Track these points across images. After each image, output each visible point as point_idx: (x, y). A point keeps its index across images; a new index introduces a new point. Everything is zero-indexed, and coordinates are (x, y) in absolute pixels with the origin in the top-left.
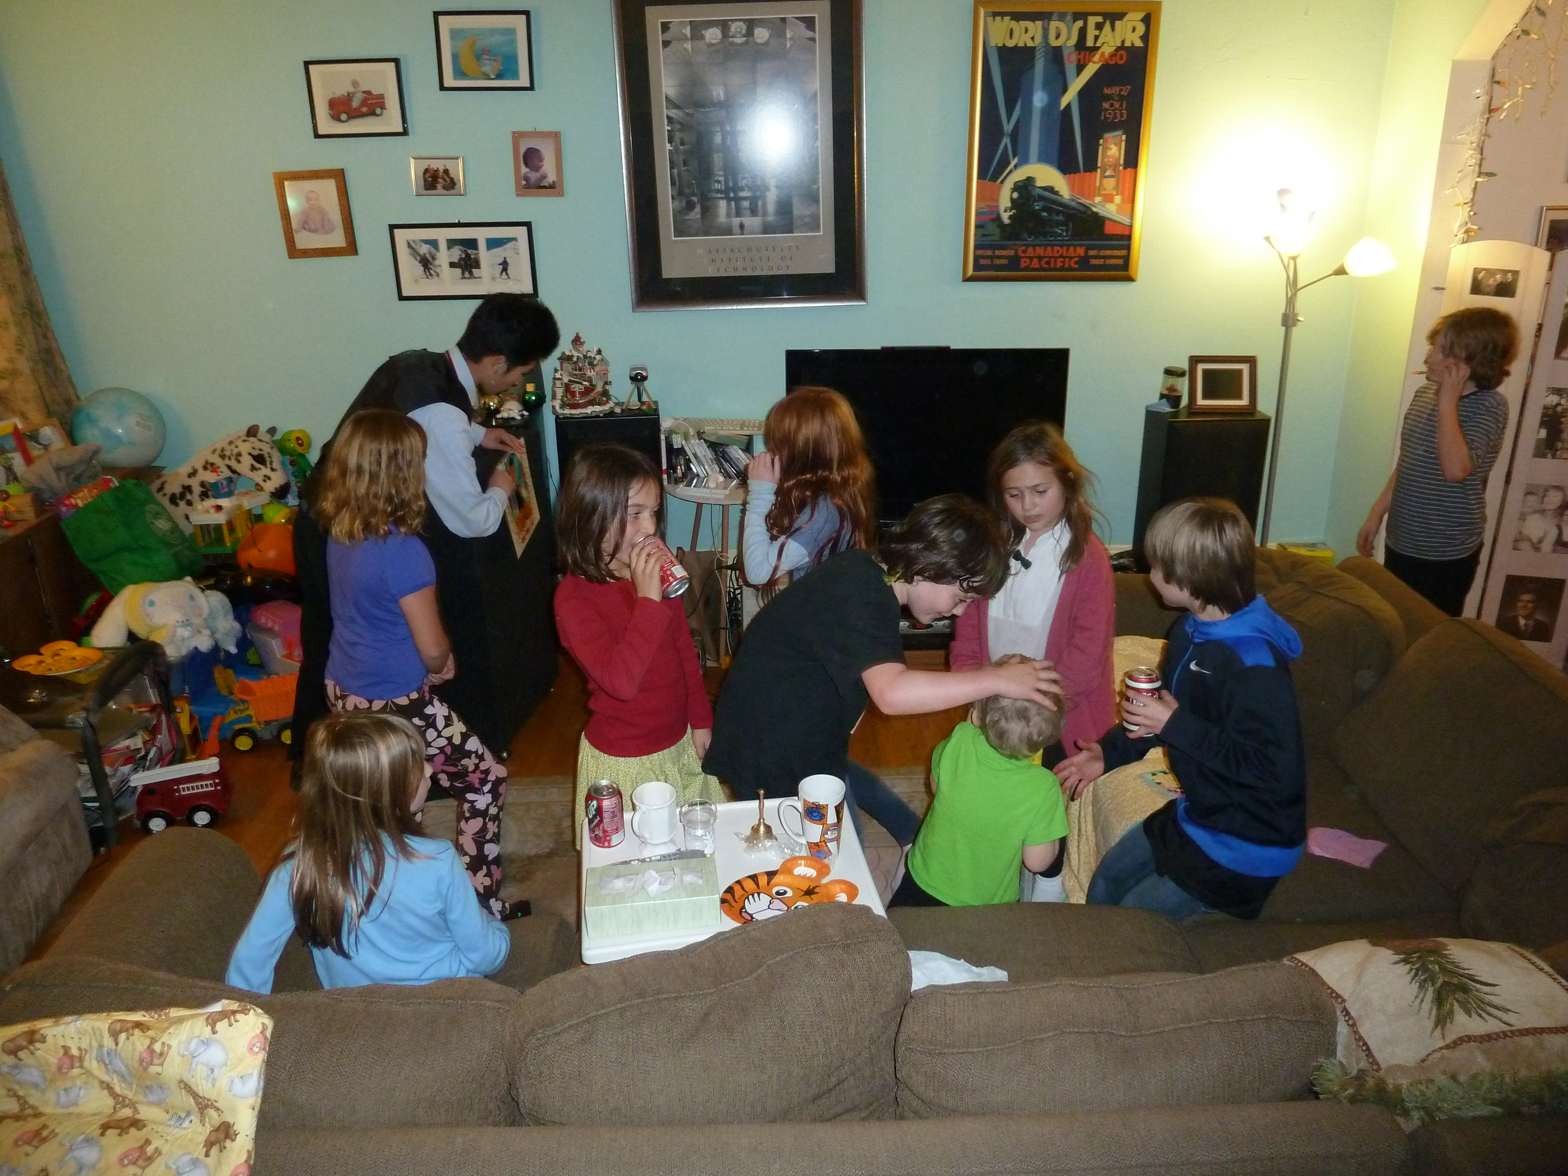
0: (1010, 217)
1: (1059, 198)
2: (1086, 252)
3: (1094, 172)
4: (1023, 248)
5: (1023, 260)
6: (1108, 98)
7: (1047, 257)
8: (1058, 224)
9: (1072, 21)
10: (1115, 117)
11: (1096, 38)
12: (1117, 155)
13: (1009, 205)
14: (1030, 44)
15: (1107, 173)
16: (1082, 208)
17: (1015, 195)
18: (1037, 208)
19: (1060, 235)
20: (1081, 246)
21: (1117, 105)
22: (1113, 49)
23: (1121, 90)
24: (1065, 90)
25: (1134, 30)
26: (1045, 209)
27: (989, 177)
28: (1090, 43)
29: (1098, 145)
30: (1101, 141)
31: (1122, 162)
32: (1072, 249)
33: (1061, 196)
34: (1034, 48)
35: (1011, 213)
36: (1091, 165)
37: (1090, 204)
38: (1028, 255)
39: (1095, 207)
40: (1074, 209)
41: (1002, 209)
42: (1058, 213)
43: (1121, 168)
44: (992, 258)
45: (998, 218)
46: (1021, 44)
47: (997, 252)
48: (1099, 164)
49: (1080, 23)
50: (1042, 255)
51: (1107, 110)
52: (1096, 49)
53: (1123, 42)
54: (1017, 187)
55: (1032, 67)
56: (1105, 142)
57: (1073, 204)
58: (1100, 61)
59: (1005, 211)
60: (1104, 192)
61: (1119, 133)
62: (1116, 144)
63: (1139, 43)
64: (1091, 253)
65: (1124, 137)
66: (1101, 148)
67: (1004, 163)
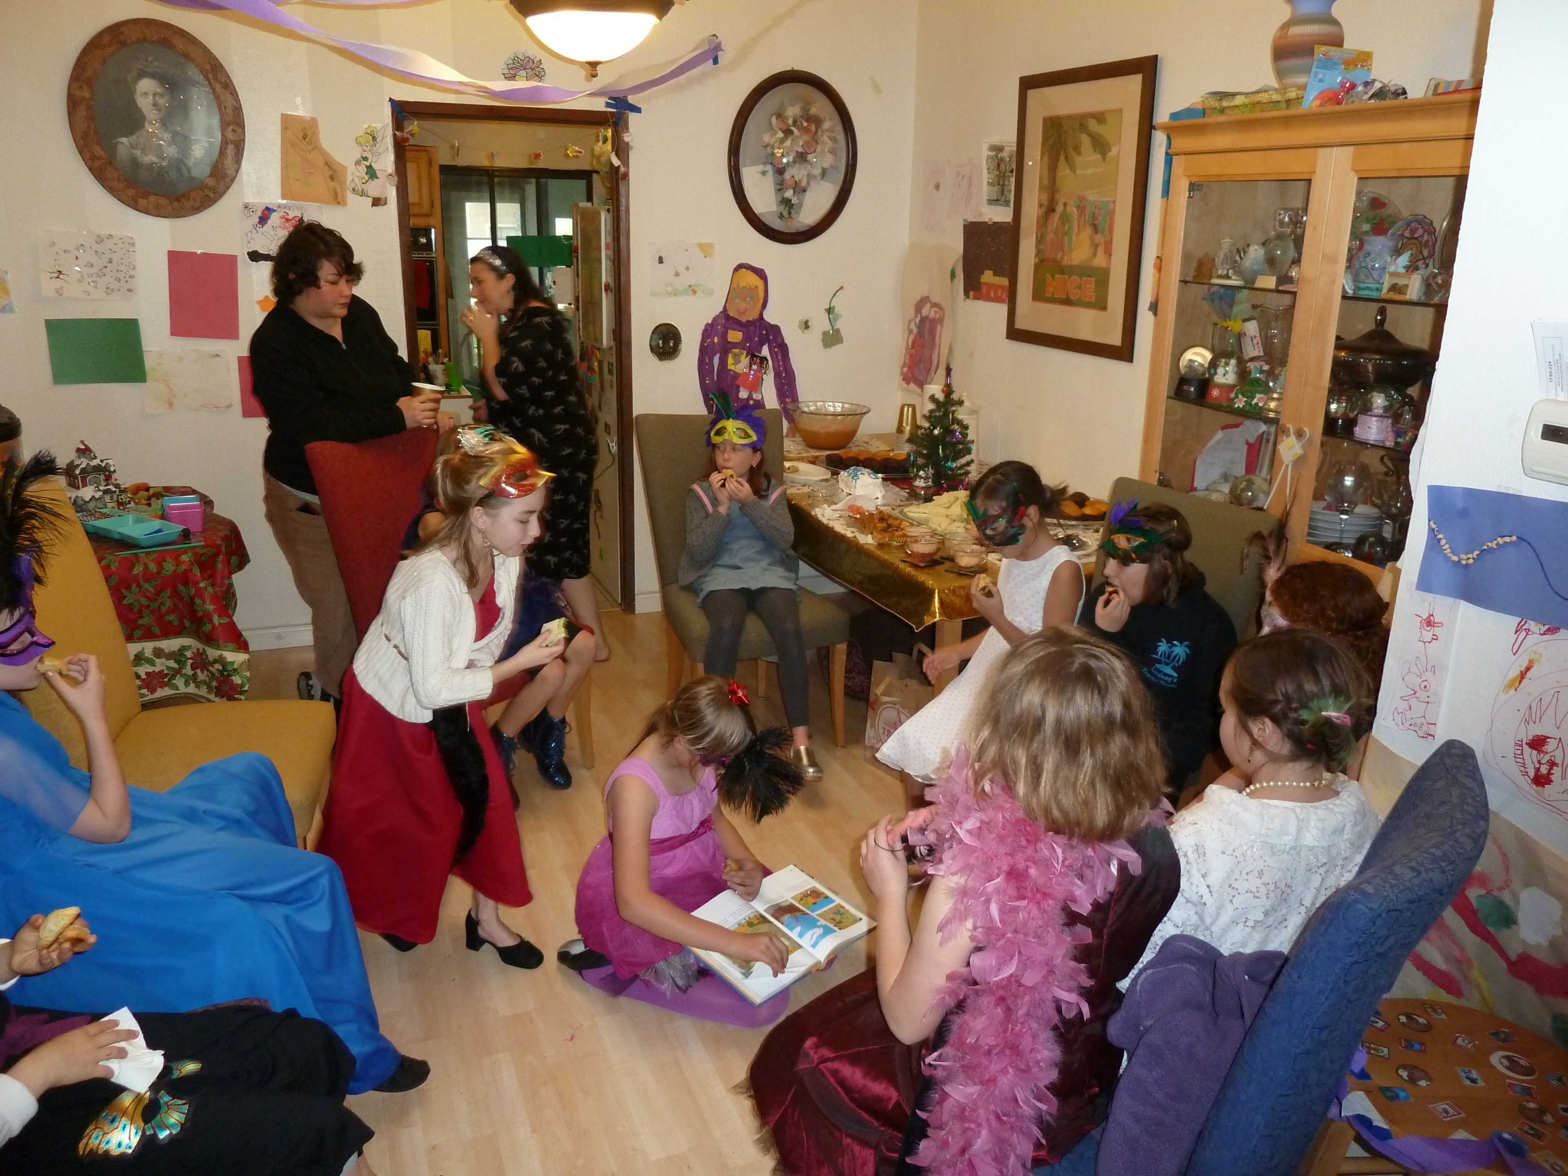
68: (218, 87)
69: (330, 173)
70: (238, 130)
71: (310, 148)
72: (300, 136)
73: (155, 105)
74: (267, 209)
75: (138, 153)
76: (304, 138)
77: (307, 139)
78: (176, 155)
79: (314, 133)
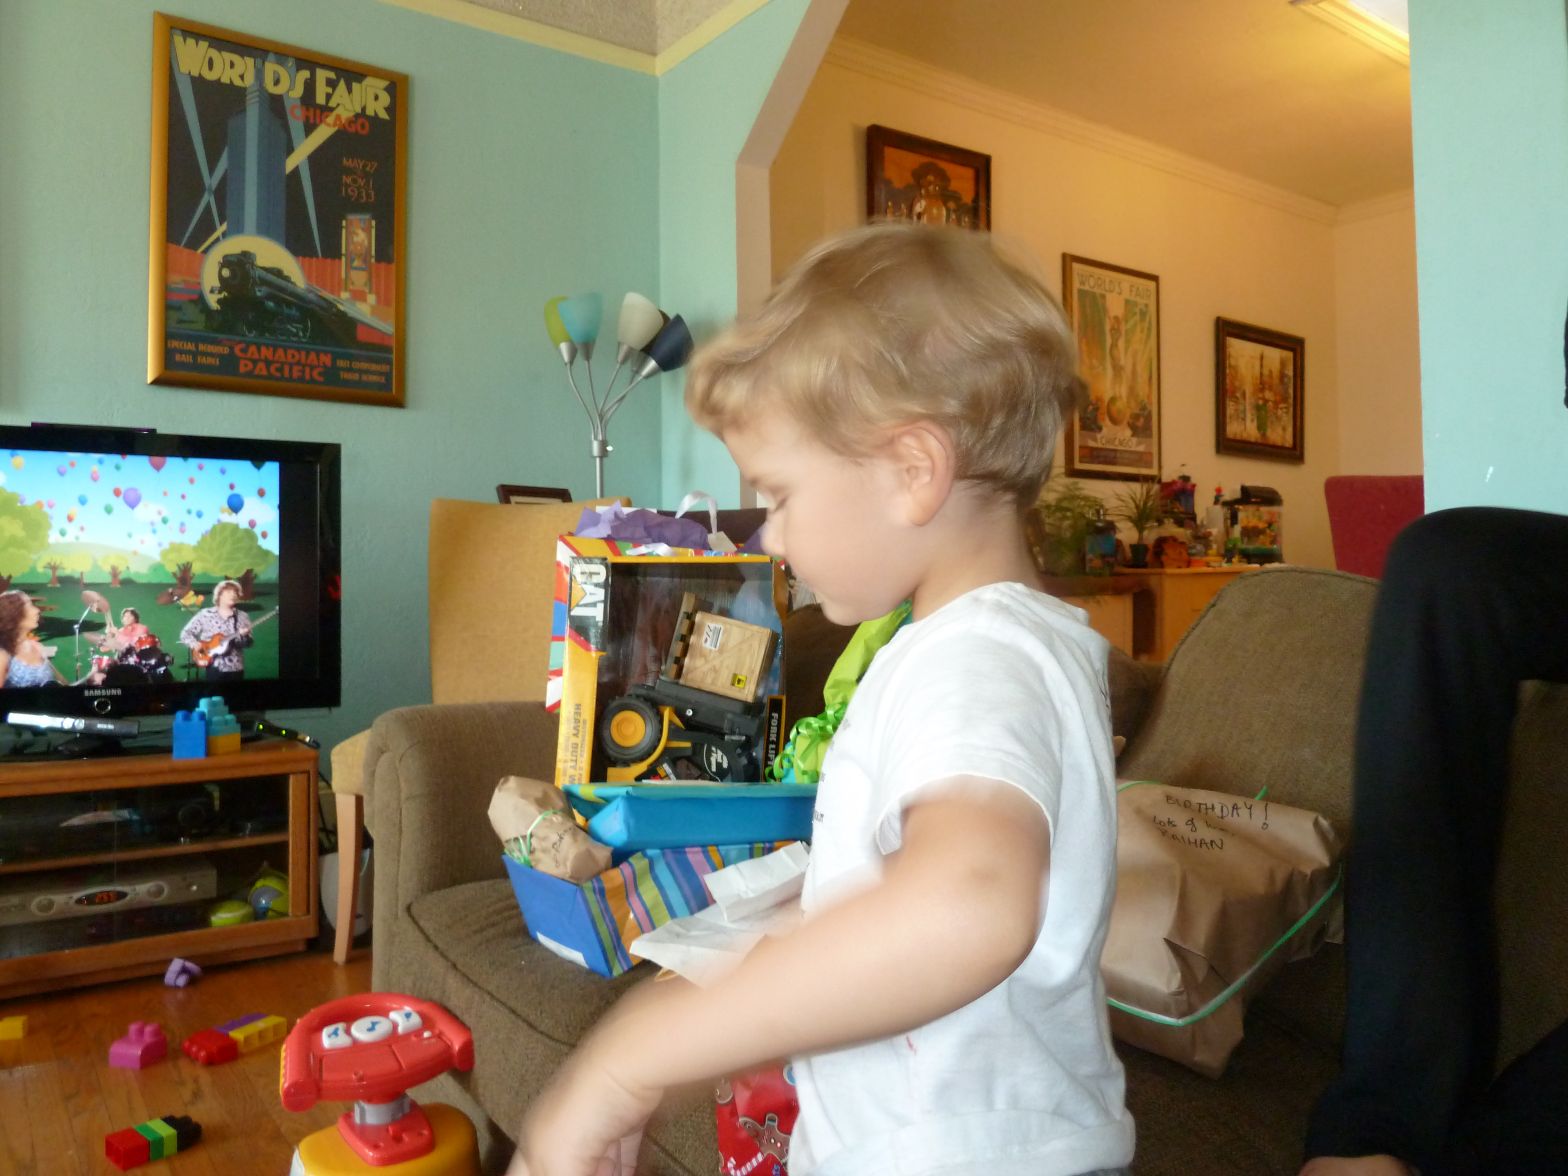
0: (219, 302)
1: (290, 285)
2: (334, 361)
3: (337, 261)
4: (242, 346)
5: (242, 363)
6: (349, 171)
7: (278, 362)
8: (291, 320)
9: (294, 69)
10: (360, 196)
11: (329, 97)
12: (366, 243)
13: (217, 284)
14: (238, 82)
15: (356, 263)
16: (324, 304)
17: (226, 273)
18: (259, 294)
19: (296, 335)
20: (326, 352)
21: (361, 182)
22: (351, 114)
23: (365, 166)
24: (290, 150)
25: (376, 98)
26: (270, 297)
27: (184, 242)
28: (320, 99)
29: (341, 227)
30: (344, 223)
31: (373, 253)
32: (313, 356)
33: (292, 283)
34: (244, 90)
35: (222, 296)
36: (332, 250)
37: (335, 300)
38: (249, 355)
39: (342, 305)
40: (310, 302)
41: (206, 289)
42: (289, 305)
43: (373, 260)
44: (195, 354)
45: (200, 300)
46: (225, 80)
47: (201, 347)
48: (343, 251)
49: (305, 74)
50: (270, 357)
51: (347, 186)
52: (327, 109)
53: (364, 109)
54: (227, 262)
55: (244, 110)
56: (349, 224)
57: (311, 296)
58: (335, 125)
59: (212, 291)
60: (351, 287)
61: (367, 217)
62: (363, 230)
63: (383, 115)
64: (341, 363)
65: (373, 223)
66: (344, 231)
67: (206, 227)
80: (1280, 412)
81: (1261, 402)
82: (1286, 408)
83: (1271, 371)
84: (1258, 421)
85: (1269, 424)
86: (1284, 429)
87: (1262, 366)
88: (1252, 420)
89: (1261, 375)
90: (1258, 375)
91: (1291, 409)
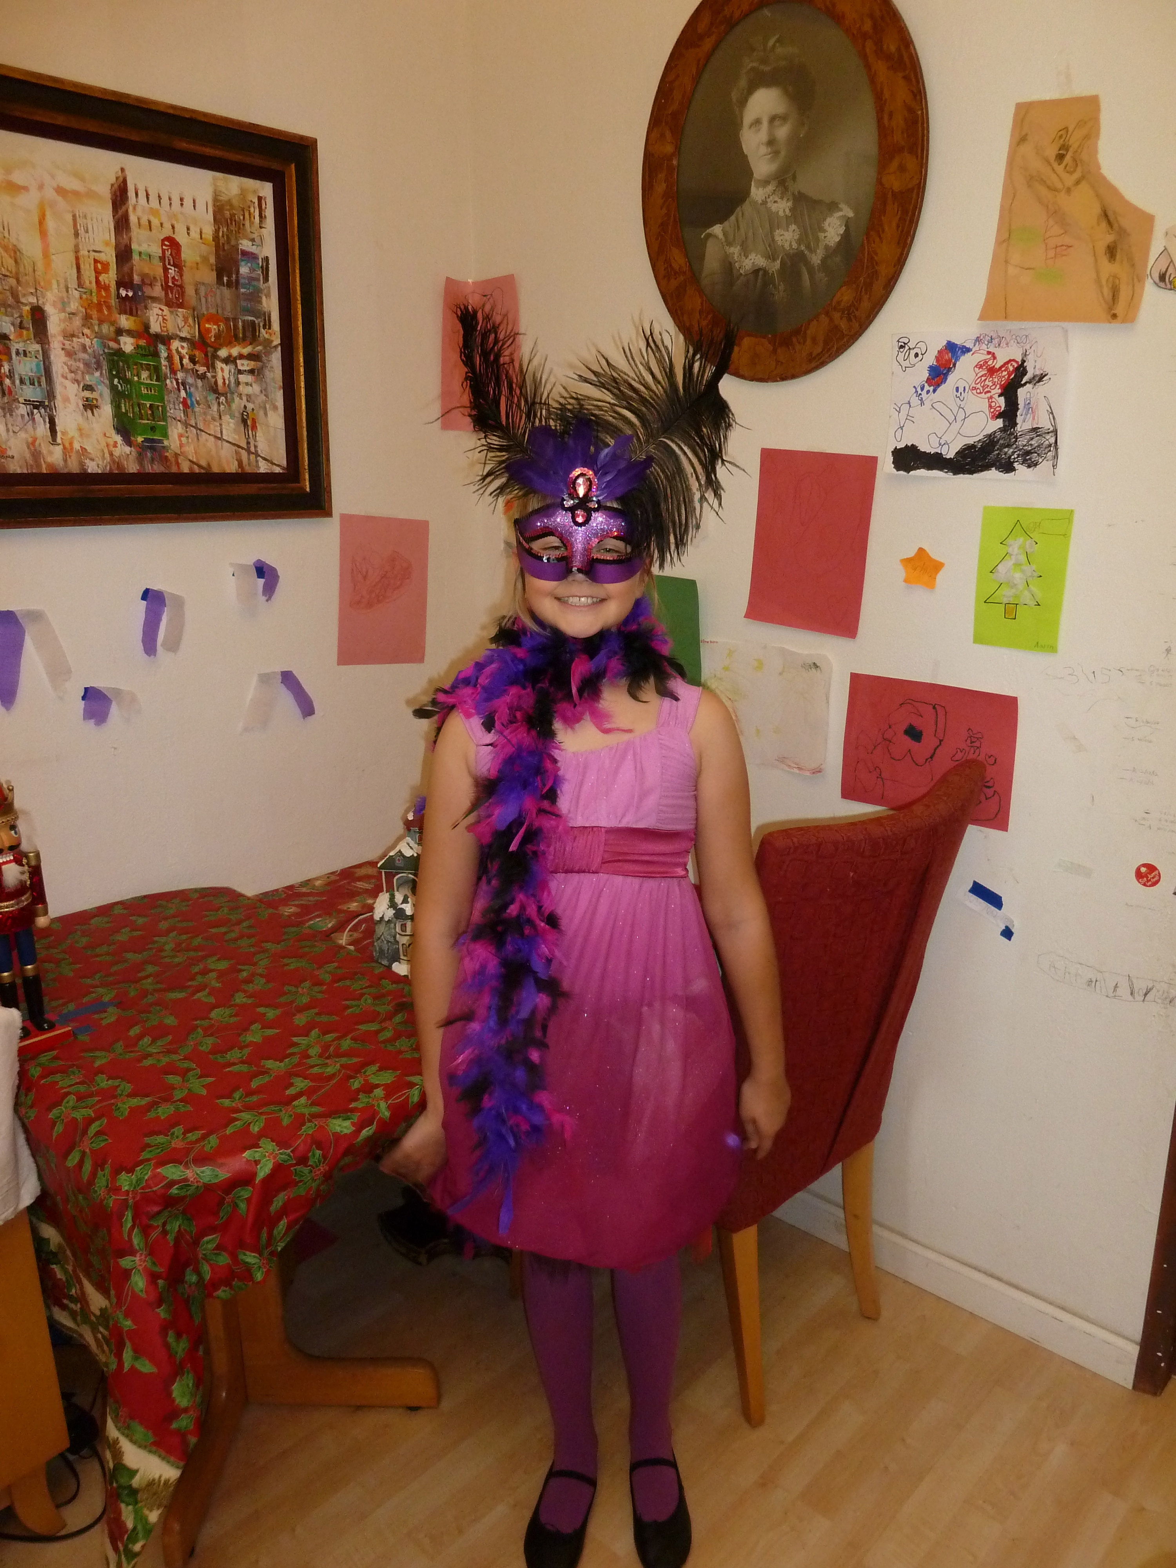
68: (881, 68)
69: (1110, 238)
70: (911, 163)
71: (1070, 180)
72: (1052, 152)
73: (771, 142)
74: (951, 347)
75: (735, 251)
76: (1060, 157)
77: (1068, 159)
78: (795, 246)
79: (1087, 137)
80: (223, 372)
81: (128, 344)
82: (251, 357)
83: (172, 243)
84: (117, 407)
85: (175, 411)
86: (247, 422)
87: (122, 224)
88: (90, 406)
89: (124, 254)
90: (109, 256)
91: (276, 359)
